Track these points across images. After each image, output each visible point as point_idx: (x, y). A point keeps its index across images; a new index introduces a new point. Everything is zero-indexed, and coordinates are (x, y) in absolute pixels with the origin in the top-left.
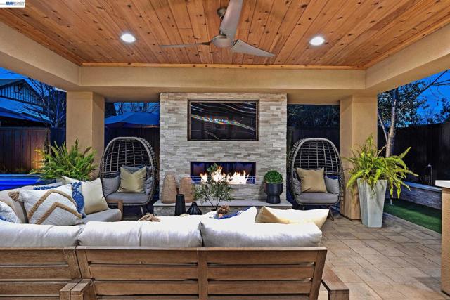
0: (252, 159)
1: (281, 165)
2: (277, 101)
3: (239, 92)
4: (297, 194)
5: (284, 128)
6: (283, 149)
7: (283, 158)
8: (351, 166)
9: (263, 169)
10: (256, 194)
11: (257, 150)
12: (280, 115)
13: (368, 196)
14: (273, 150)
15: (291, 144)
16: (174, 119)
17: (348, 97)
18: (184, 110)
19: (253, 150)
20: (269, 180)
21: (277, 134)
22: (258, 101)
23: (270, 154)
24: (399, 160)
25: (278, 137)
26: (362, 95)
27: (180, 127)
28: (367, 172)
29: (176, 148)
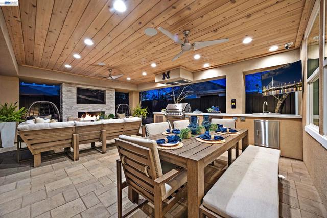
0: (103, 111)
2: (112, 91)
3: (98, 87)
5: (114, 100)
6: (114, 107)
8: (133, 112)
9: (107, 114)
12: (113, 96)
14: (111, 107)
15: (116, 104)
16: (70, 94)
17: (132, 92)
18: (75, 92)
19: (104, 107)
21: (112, 102)
22: (105, 90)
23: (110, 109)
24: (145, 110)
26: (136, 92)
27: (73, 98)
29: (71, 106)
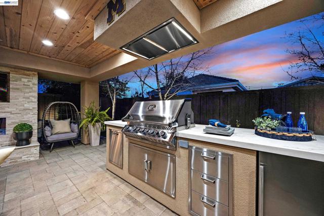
0: (2, 116)
1: (32, 119)
2: (29, 76)
4: (47, 137)
5: (35, 94)
6: (34, 108)
7: (34, 114)
9: (13, 123)
10: (6, 141)
11: (7, 109)
12: (31, 85)
13: (92, 131)
14: (24, 109)
19: (4, 109)
20: (18, 130)
21: (29, 98)
22: (9, 73)
23: (21, 112)
24: (105, 113)
25: (30, 100)
28: (90, 119)
